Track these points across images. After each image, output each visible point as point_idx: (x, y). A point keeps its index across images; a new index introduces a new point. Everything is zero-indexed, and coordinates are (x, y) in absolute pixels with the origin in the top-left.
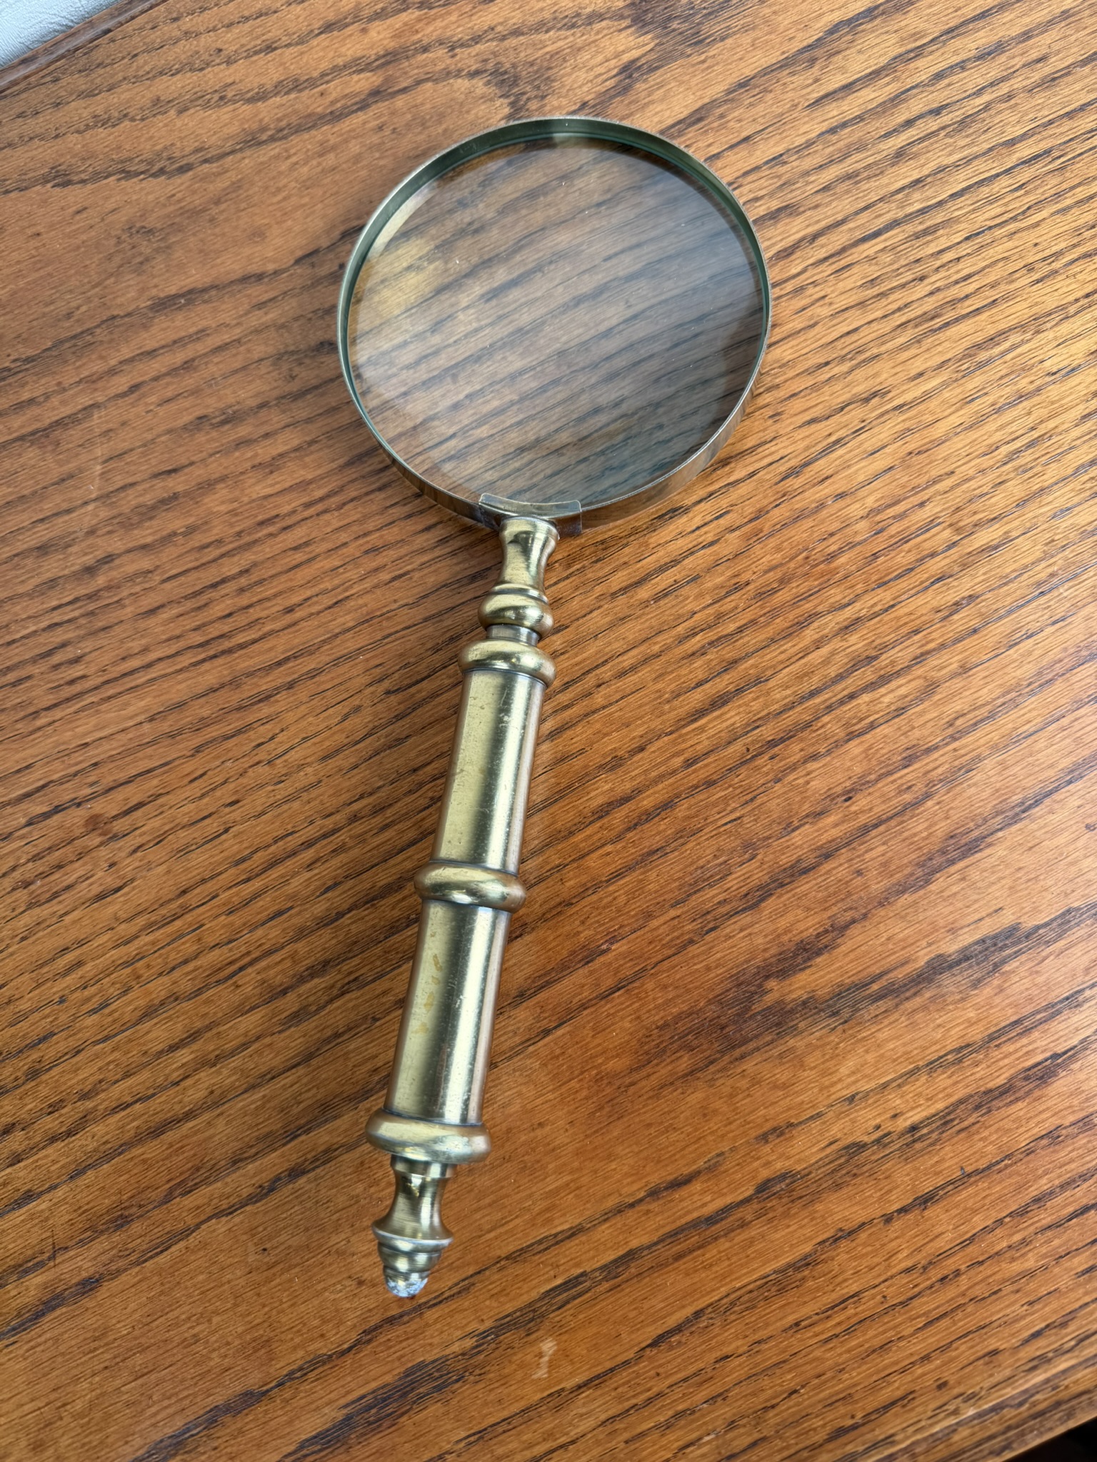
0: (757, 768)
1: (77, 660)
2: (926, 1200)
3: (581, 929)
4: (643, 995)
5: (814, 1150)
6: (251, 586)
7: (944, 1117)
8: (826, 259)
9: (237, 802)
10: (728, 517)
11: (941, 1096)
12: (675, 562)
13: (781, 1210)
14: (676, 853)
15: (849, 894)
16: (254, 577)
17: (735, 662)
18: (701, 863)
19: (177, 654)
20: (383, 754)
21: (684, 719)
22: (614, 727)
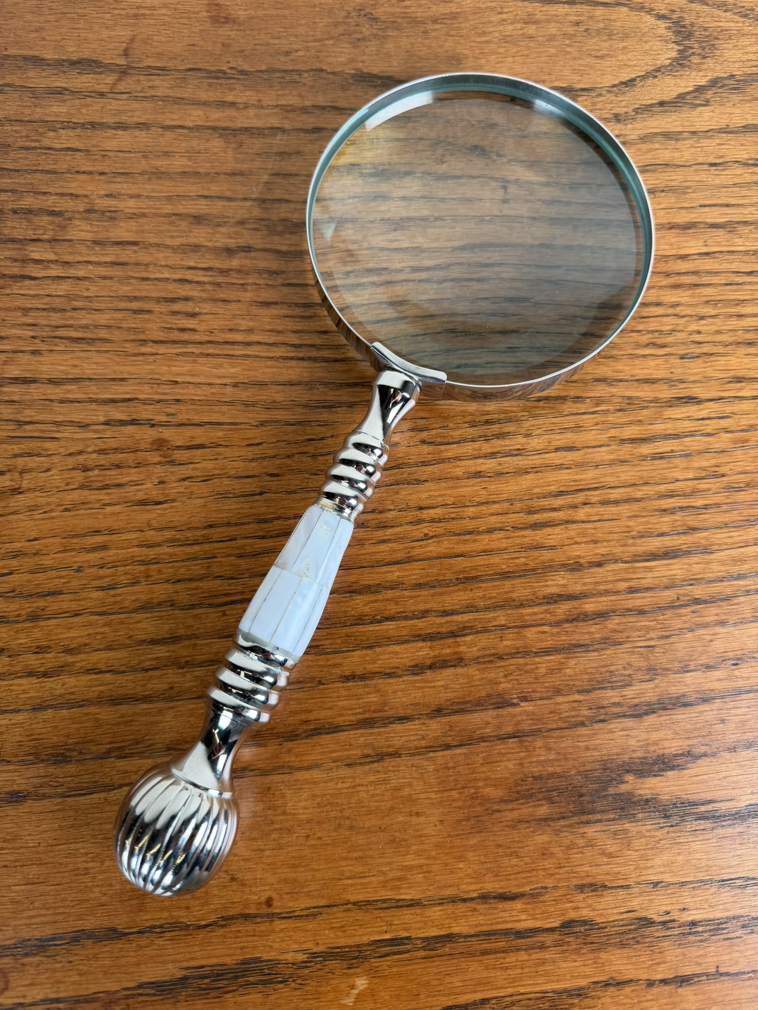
0: (680, 615)
1: (193, 315)
2: (683, 980)
3: (502, 680)
4: (531, 749)
5: (615, 911)
7: (719, 924)
9: (278, 475)
10: (727, 420)
11: (721, 907)
12: (677, 436)
13: (574, 947)
14: (596, 654)
15: (710, 734)
17: (694, 529)
18: (612, 668)
19: (274, 344)
20: (401, 486)
21: (640, 556)
22: (585, 539)
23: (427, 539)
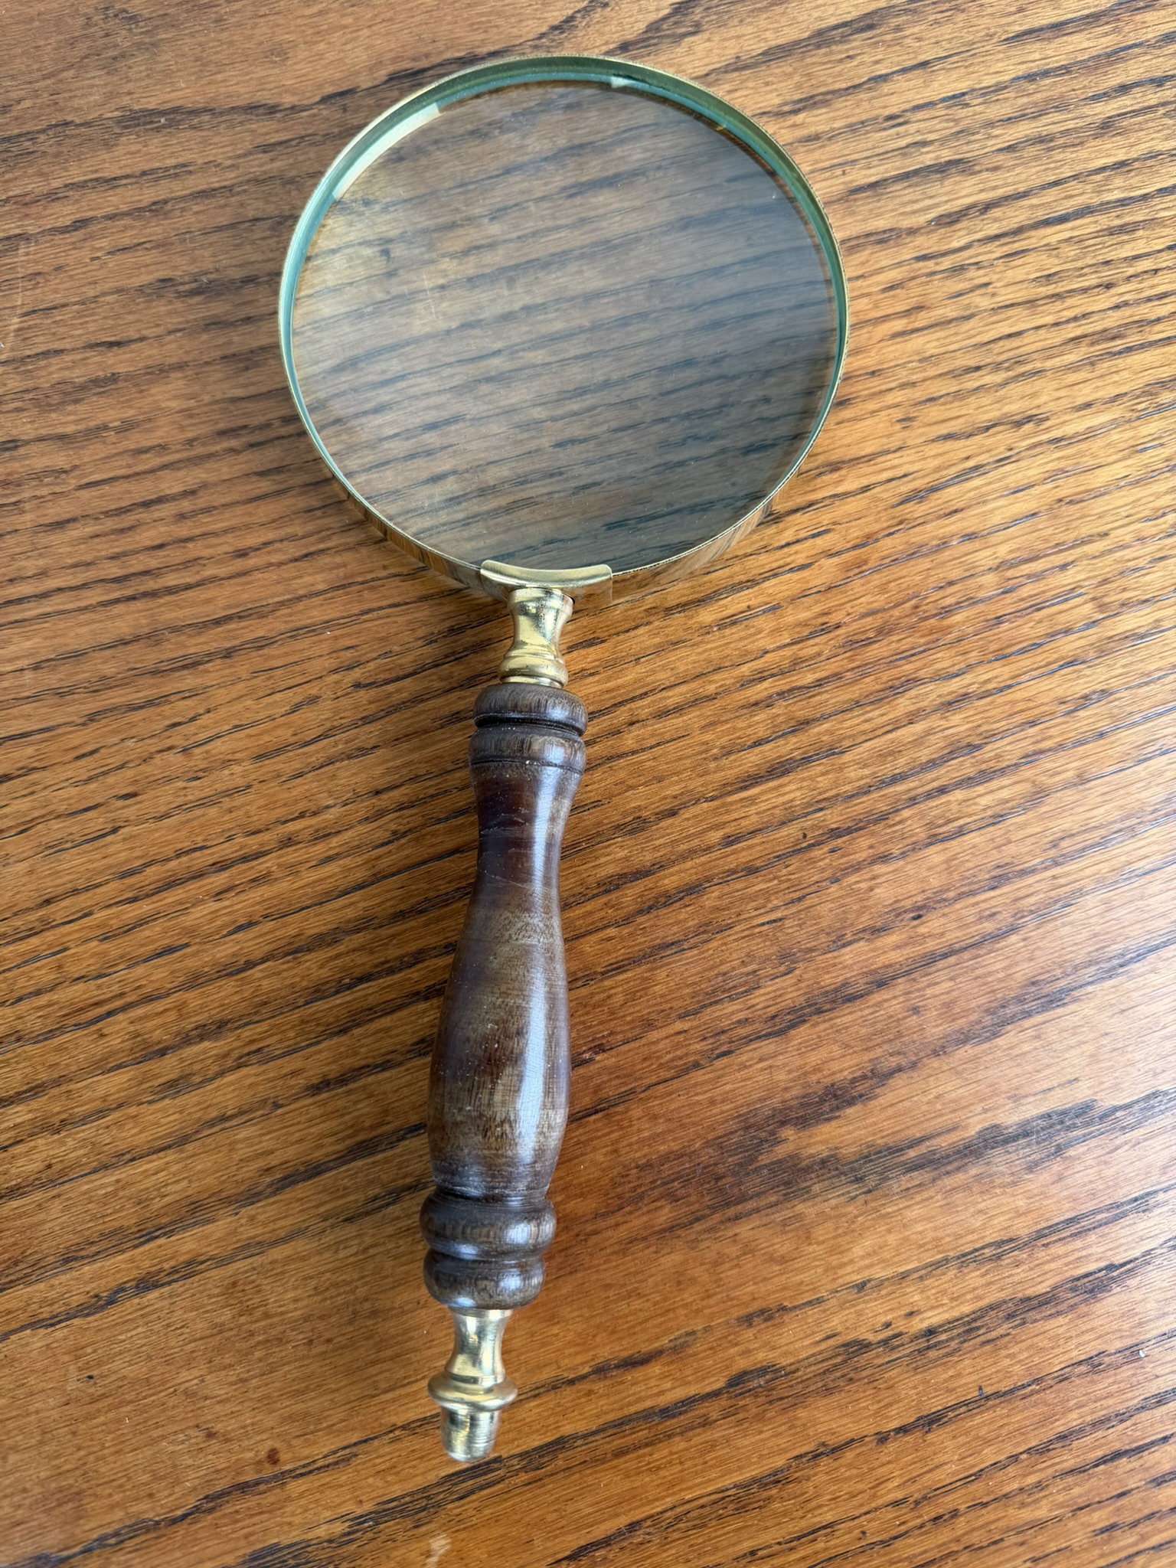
0: (813, 861)
2: (931, 1421)
4: (626, 1123)
5: (807, 1342)
6: (195, 513)
7: (969, 1323)
8: (997, 237)
9: (135, 795)
10: (828, 537)
11: (968, 1297)
13: (754, 1411)
14: (695, 952)
15: (900, 1035)
16: (201, 502)
17: (807, 722)
18: (724, 968)
19: (84, 586)
20: (338, 765)
21: (732, 784)
22: (642, 779)
23: (398, 839)
